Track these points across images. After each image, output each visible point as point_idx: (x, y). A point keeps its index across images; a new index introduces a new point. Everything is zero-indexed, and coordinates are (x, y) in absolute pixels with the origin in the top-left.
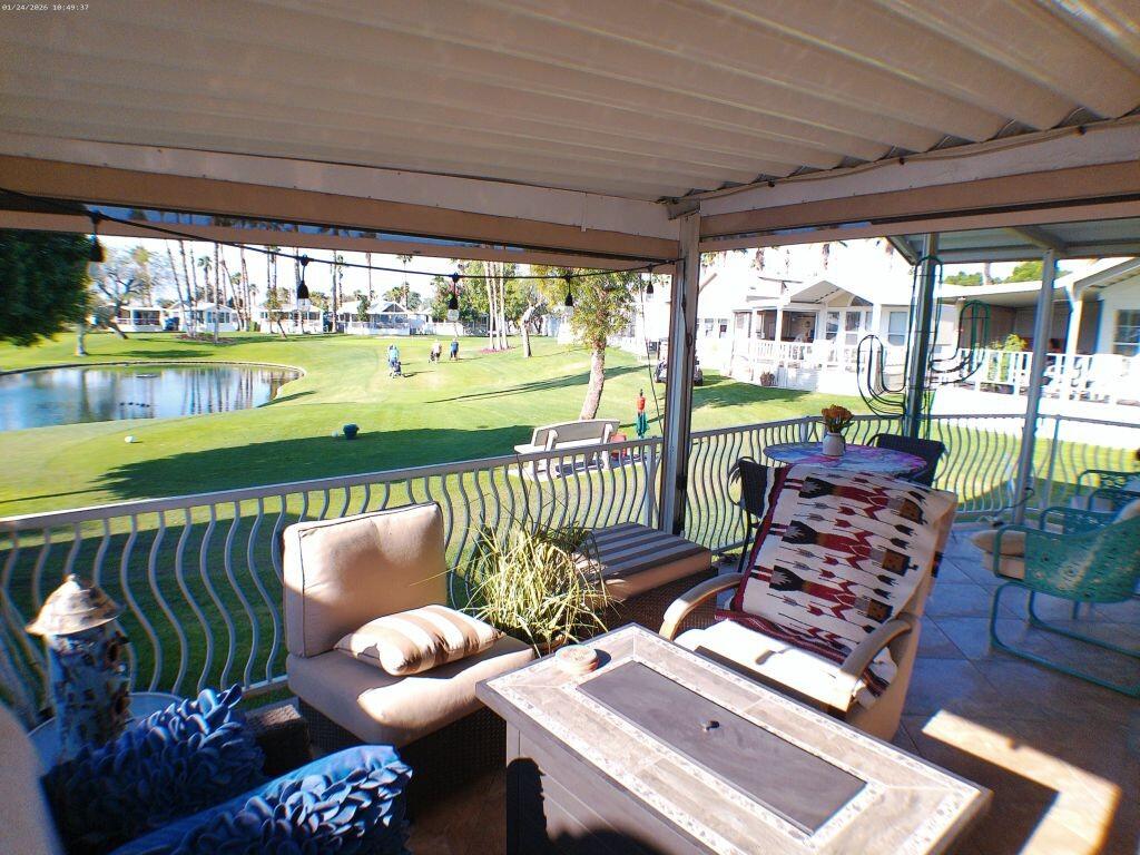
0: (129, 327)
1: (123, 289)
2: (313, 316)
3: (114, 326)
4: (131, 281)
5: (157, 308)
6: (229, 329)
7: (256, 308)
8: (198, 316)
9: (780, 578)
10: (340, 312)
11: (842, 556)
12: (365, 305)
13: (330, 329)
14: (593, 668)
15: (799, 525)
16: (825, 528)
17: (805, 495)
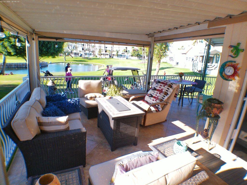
0: (73, 55)
1: (72, 49)
2: (107, 55)
3: (71, 55)
4: (74, 47)
5: (79, 52)
6: (91, 57)
7: (97, 53)
8: (86, 54)
9: (150, 96)
10: (112, 54)
11: (158, 92)
12: (117, 53)
13: (110, 57)
14: (110, 98)
15: (154, 88)
16: (157, 88)
17: (156, 83)
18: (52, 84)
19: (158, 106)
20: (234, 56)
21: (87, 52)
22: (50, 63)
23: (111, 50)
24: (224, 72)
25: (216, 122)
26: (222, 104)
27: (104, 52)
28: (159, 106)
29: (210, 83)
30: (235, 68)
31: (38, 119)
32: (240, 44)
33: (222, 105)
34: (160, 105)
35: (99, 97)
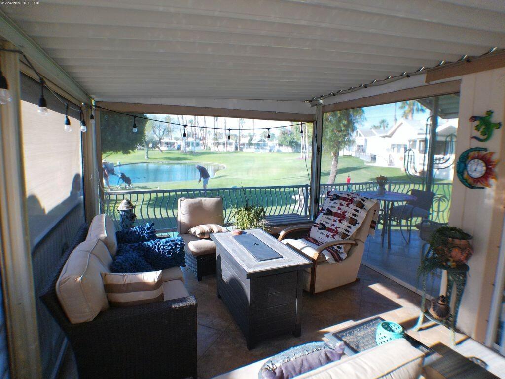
0: (164, 148)
1: (162, 133)
2: (231, 144)
3: (158, 147)
4: (165, 130)
5: (174, 140)
6: (199, 149)
7: (210, 141)
8: (188, 144)
9: (321, 226)
10: (241, 142)
11: (337, 219)
12: (251, 139)
13: (237, 149)
14: (239, 234)
15: (328, 209)
16: (335, 210)
17: (332, 200)
18: (126, 206)
19: (339, 250)
20: (482, 137)
21: (191, 140)
22: (118, 164)
23: (238, 135)
24: (465, 172)
25: (461, 278)
26: (469, 239)
27: (224, 139)
28: (340, 248)
29: (445, 197)
30: (487, 162)
31: (104, 277)
32: (492, 112)
33: (471, 241)
34: (341, 246)
35: (219, 232)
